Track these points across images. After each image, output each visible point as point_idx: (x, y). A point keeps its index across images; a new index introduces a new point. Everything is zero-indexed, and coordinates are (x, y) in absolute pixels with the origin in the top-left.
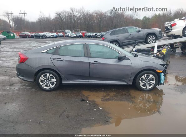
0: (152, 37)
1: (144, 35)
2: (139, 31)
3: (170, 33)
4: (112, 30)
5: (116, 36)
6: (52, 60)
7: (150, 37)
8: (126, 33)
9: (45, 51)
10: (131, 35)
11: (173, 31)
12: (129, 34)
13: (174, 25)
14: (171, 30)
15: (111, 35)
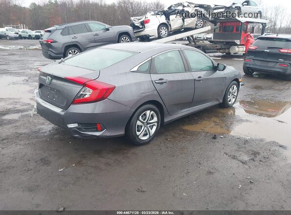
0: (126, 38)
1: (116, 35)
2: (108, 30)
3: (143, 33)
4: (63, 27)
5: (73, 36)
6: (155, 84)
7: (123, 39)
8: (88, 32)
9: (135, 69)
10: (96, 35)
11: (146, 30)
12: (94, 33)
13: (147, 22)
14: (142, 28)
15: (63, 35)
